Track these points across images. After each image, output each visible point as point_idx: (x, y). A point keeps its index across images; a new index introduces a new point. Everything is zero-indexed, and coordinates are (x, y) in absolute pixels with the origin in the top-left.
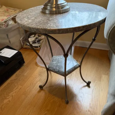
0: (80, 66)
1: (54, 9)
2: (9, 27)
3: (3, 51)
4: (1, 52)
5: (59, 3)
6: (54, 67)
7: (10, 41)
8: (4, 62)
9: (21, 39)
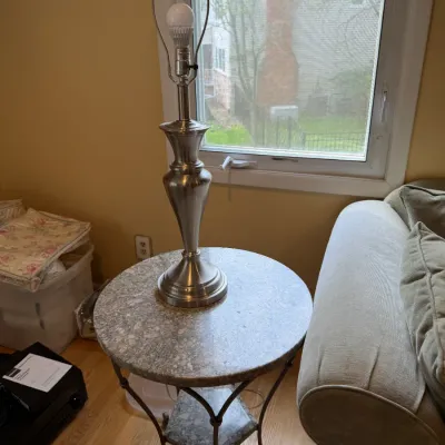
0: (258, 428)
1: (189, 297)
2: (49, 282)
3: (23, 365)
4: (19, 371)
5: (202, 282)
6: (184, 432)
7: (42, 324)
8: (27, 407)
9: (77, 311)
